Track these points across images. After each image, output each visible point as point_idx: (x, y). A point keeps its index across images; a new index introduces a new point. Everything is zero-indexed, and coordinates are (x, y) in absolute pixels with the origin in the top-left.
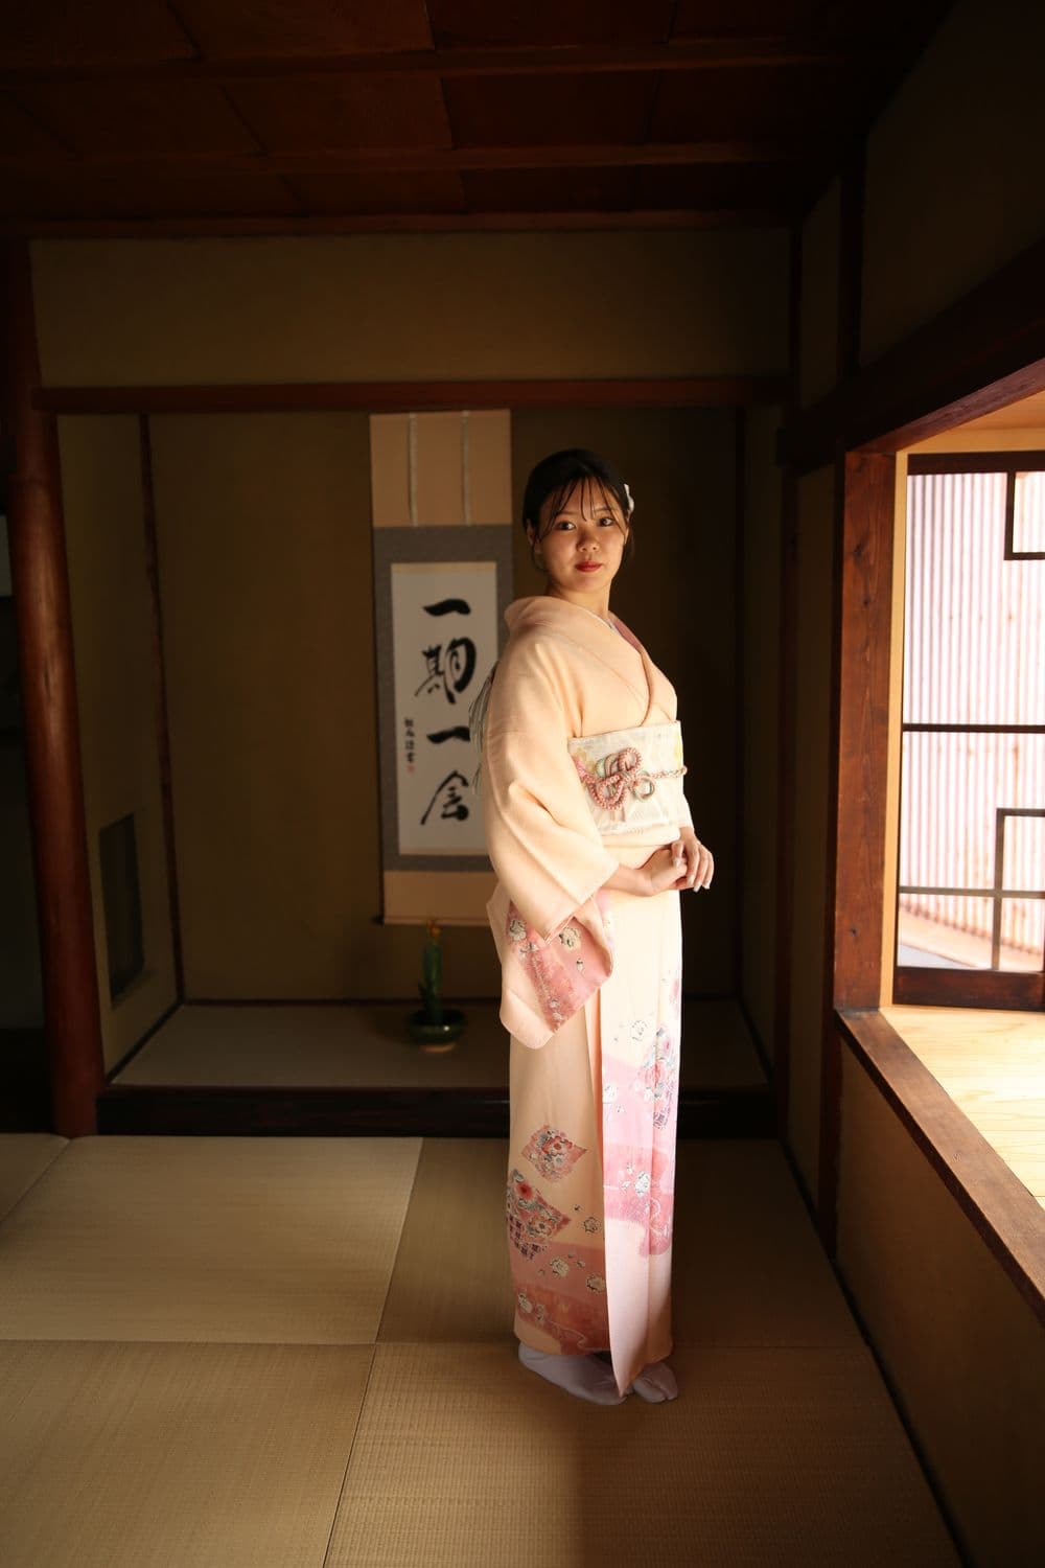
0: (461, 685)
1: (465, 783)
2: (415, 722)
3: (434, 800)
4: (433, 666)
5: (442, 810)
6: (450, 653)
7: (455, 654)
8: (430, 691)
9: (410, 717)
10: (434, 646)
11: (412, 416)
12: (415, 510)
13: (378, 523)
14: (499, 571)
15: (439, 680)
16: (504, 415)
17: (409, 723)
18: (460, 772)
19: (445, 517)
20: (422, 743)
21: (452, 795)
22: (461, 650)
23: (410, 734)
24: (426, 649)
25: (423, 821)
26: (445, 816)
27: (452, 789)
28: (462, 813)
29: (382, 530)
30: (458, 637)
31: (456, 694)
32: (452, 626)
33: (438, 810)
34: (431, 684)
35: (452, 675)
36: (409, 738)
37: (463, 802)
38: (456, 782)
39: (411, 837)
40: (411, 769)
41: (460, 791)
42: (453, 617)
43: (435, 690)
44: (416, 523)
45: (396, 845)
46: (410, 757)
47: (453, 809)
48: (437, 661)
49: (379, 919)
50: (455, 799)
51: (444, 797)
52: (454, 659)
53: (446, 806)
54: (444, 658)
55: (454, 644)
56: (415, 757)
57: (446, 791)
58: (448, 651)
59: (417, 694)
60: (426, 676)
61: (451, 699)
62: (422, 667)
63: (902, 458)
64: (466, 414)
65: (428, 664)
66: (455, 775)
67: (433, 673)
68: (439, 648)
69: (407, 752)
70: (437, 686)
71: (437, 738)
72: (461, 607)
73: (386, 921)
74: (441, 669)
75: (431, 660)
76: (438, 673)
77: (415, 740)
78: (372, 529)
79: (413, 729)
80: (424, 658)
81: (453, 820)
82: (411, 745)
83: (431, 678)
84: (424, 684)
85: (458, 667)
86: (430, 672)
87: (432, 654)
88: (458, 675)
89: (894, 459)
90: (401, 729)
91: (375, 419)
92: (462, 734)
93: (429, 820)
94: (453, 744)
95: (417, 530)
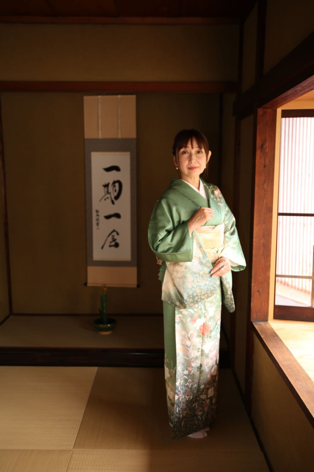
0: (117, 198)
1: (118, 234)
2: (100, 211)
3: (106, 240)
4: (106, 190)
5: (109, 244)
6: (113, 186)
7: (115, 186)
8: (105, 200)
9: (98, 209)
10: (107, 183)
11: (100, 97)
12: (100, 132)
13: (86, 137)
14: (131, 155)
15: (108, 196)
16: (134, 97)
17: (97, 211)
18: (116, 230)
19: (111, 135)
20: (102, 219)
21: (113, 238)
22: (117, 185)
23: (98, 215)
24: (104, 184)
25: (102, 248)
26: (110, 246)
27: (113, 236)
28: (117, 245)
29: (88, 139)
30: (116, 180)
31: (115, 201)
32: (113, 176)
33: (108, 244)
34: (106, 197)
35: (113, 193)
36: (97, 217)
37: (117, 241)
38: (114, 234)
39: (98, 254)
40: (98, 229)
41: (116, 237)
42: (114, 172)
43: (107, 200)
44: (100, 137)
45: (92, 257)
46: (98, 224)
47: (113, 243)
48: (108, 189)
49: (86, 284)
50: (114, 240)
51: (110, 239)
52: (114, 188)
53: (111, 242)
54: (110, 188)
55: (114, 182)
56: (100, 225)
57: (111, 237)
58: (112, 186)
59: (100, 201)
60: (103, 194)
61: (113, 203)
62: (102, 191)
63: (279, 111)
64: (119, 96)
65: (105, 190)
66: (114, 231)
67: (106, 193)
68: (108, 184)
69: (96, 222)
70: (108, 198)
71: (108, 217)
72: (117, 168)
73: (88, 285)
74: (109, 191)
75: (106, 188)
76: (108, 193)
77: (99, 218)
78: (84, 139)
79: (99, 214)
80: (103, 188)
81: (113, 248)
82: (98, 220)
83: (105, 195)
84: (103, 197)
85: (115, 191)
86: (105, 192)
87: (106, 186)
88: (116, 194)
89: (276, 111)
90: (94, 214)
91: (86, 98)
92: (118, 216)
93: (105, 247)
94: (114, 219)
95: (101, 140)
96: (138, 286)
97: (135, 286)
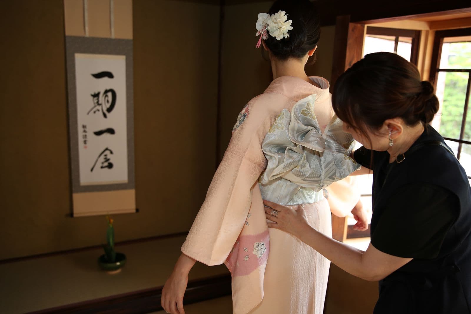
0: (110, 110)
1: (111, 153)
2: (87, 127)
3: (97, 161)
4: (96, 101)
5: (101, 165)
6: (105, 95)
7: (107, 96)
8: (95, 112)
9: (84, 124)
10: (96, 92)
12: (87, 28)
13: (68, 33)
14: (127, 59)
15: (99, 107)
17: (84, 127)
18: (109, 148)
19: (102, 34)
20: (90, 135)
21: (105, 158)
22: (110, 94)
23: (85, 131)
24: (93, 93)
25: (92, 170)
26: (102, 167)
27: (106, 155)
28: (110, 166)
29: (70, 37)
30: (108, 88)
31: (108, 114)
32: (105, 84)
33: (99, 164)
34: (95, 109)
35: (105, 104)
36: (84, 134)
37: (111, 161)
38: (107, 152)
39: (86, 177)
41: (109, 156)
42: (106, 79)
43: (97, 112)
44: (87, 35)
45: (78, 181)
46: (85, 142)
47: (106, 164)
48: (98, 99)
49: (71, 214)
50: (107, 160)
51: (102, 159)
52: (106, 98)
53: (103, 163)
54: (101, 98)
55: (106, 92)
56: (88, 143)
57: (103, 157)
58: (103, 95)
59: (88, 114)
60: (93, 105)
61: (105, 116)
62: (91, 102)
65: (94, 101)
66: (107, 149)
67: (96, 104)
68: (99, 93)
69: (84, 140)
70: (98, 110)
71: (99, 133)
72: (110, 75)
73: (75, 215)
74: (100, 102)
75: (96, 98)
76: (98, 104)
77: (87, 134)
78: (65, 36)
79: (87, 130)
80: (92, 98)
81: (106, 169)
82: (85, 136)
83: (95, 106)
84: (92, 109)
85: (108, 102)
86: (94, 103)
87: (96, 96)
88: (108, 105)
89: (364, 27)
90: (80, 130)
92: (111, 131)
93: (94, 170)
94: (106, 136)
95: (88, 38)
96: (137, 210)
97: (134, 211)
